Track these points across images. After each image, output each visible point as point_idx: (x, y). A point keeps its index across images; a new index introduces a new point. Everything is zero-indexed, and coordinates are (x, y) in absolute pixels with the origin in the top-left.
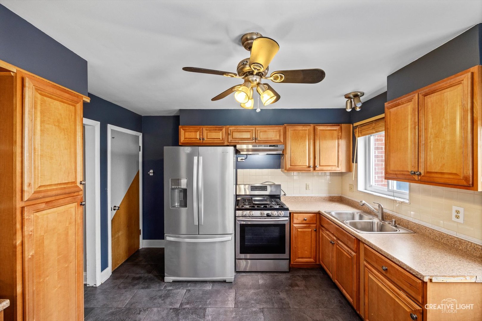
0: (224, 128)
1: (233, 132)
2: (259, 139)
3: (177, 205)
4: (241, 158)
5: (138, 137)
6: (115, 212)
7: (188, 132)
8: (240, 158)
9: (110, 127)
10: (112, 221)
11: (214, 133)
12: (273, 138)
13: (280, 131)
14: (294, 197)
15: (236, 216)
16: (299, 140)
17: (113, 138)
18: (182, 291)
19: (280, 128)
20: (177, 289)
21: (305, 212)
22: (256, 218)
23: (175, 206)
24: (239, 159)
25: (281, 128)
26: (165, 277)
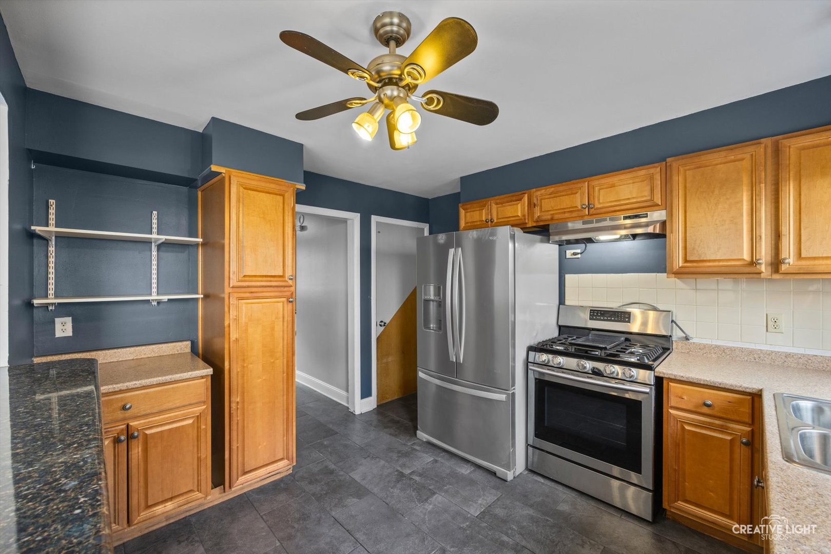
0: (526, 195)
1: (541, 200)
2: (597, 205)
3: (433, 327)
4: (573, 251)
5: (423, 229)
6: (382, 328)
7: (470, 212)
8: (570, 251)
9: (374, 219)
10: (378, 339)
11: (509, 208)
12: (633, 198)
13: (651, 178)
14: (717, 346)
15: (529, 361)
16: (713, 192)
17: (379, 232)
18: (427, 458)
19: (652, 171)
20: (423, 452)
21: (706, 383)
22: (569, 374)
23: (430, 327)
24: (569, 253)
25: (655, 171)
26: (418, 431)
